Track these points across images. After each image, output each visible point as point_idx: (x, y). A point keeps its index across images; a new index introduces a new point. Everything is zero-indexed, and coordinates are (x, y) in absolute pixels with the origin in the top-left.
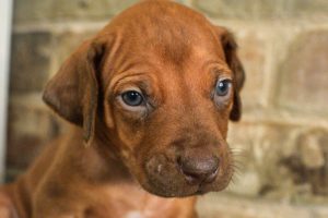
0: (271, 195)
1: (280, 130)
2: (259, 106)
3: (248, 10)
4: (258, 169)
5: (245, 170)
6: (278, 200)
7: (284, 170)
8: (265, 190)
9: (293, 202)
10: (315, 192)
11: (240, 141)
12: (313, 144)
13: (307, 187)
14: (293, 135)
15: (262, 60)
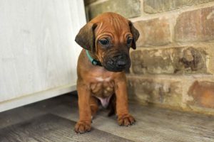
0: (178, 72)
1: (178, 49)
2: (170, 43)
3: (161, 10)
4: (173, 64)
5: (169, 65)
6: (181, 74)
7: (181, 63)
8: (176, 71)
9: (186, 74)
10: (193, 70)
11: (166, 56)
12: (189, 53)
13: (190, 68)
14: (182, 51)
15: (168, 26)
